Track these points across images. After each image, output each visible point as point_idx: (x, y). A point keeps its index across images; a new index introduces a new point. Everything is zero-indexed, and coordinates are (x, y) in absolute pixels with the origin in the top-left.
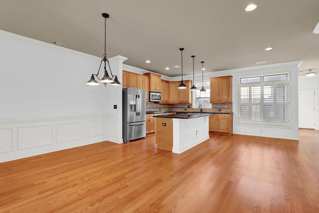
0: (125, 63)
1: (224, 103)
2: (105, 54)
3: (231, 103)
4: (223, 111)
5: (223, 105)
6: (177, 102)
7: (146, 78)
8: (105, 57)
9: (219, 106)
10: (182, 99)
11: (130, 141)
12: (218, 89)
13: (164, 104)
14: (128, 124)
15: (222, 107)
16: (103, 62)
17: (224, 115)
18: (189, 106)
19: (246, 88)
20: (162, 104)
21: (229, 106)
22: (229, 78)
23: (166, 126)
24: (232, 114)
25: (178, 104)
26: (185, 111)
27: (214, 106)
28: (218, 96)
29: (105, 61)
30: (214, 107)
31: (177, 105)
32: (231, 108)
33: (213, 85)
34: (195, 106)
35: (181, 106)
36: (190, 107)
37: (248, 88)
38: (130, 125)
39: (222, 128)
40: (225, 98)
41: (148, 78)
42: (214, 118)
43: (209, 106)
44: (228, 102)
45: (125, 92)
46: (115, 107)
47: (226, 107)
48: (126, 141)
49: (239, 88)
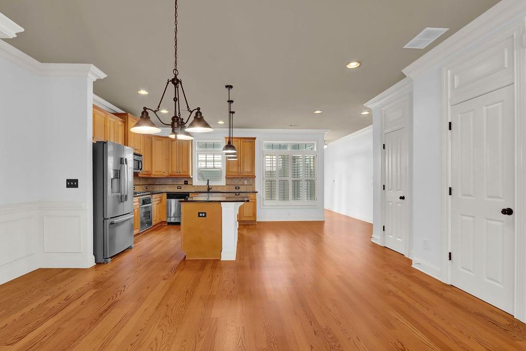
1: (246, 177)
2: (176, 70)
3: (254, 177)
4: (242, 189)
5: (242, 180)
6: (166, 174)
7: (119, 121)
8: (176, 75)
9: (236, 182)
10: (175, 170)
11: (111, 258)
14: (109, 222)
15: (241, 183)
16: (171, 85)
18: (187, 181)
20: (142, 178)
21: (251, 180)
23: (205, 216)
24: (254, 193)
25: (167, 178)
26: (178, 190)
27: (230, 181)
28: (238, 166)
29: (175, 84)
30: (228, 183)
31: (163, 180)
32: (253, 185)
34: (197, 181)
35: (170, 182)
36: (189, 183)
38: (112, 223)
40: (247, 169)
41: (123, 123)
43: (222, 182)
44: (251, 175)
45: (99, 151)
46: (72, 183)
47: (246, 182)
48: (101, 260)
49: (263, 156)
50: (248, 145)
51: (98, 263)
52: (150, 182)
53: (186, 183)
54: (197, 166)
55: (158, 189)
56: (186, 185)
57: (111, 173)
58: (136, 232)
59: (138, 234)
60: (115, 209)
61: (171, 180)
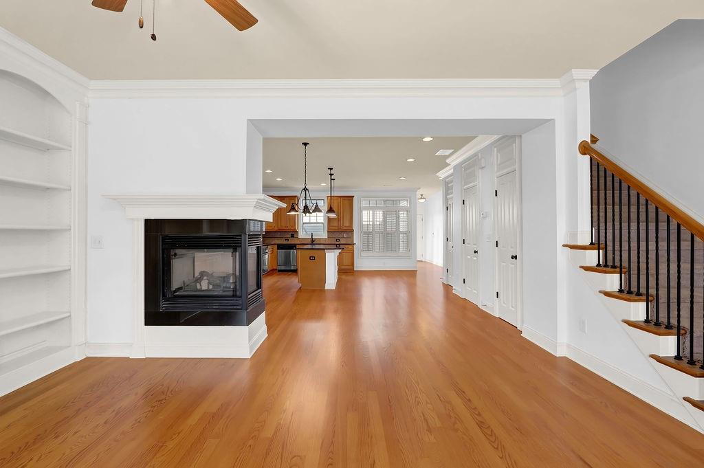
1: (345, 231)
3: (352, 231)
4: (341, 241)
5: (342, 234)
6: (276, 229)
9: (337, 235)
10: (283, 225)
19: (369, 212)
21: (350, 234)
22: (350, 198)
23: (314, 259)
24: (353, 244)
25: (276, 232)
26: (287, 242)
27: (331, 235)
32: (351, 237)
34: (302, 234)
36: (295, 236)
37: (371, 212)
40: (347, 224)
43: (325, 235)
44: (350, 229)
47: (345, 235)
49: (361, 212)
50: (347, 202)
53: (293, 236)
54: (303, 220)
56: (292, 238)
61: (279, 234)
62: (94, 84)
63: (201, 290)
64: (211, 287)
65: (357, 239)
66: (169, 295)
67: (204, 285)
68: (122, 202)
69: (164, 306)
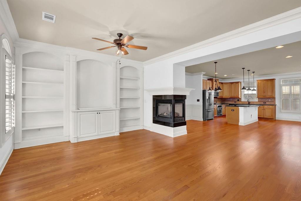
0: (204, 75)
1: (269, 98)
3: (274, 98)
4: (267, 103)
5: (268, 99)
6: (229, 97)
9: (264, 100)
10: (233, 95)
11: (207, 120)
12: (263, 88)
13: (220, 98)
14: (206, 110)
15: (267, 101)
17: (268, 106)
19: (287, 87)
20: (219, 99)
21: (273, 100)
22: (273, 80)
24: (275, 105)
26: (235, 103)
27: (260, 100)
28: (264, 93)
31: (228, 99)
33: (259, 85)
34: (243, 100)
35: (231, 100)
36: (240, 100)
37: (289, 87)
38: (207, 111)
39: (268, 114)
40: (269, 94)
41: (212, 82)
42: (261, 108)
43: (256, 100)
45: (204, 92)
46: (198, 100)
47: (270, 100)
48: (205, 120)
49: (281, 87)
50: (269, 82)
51: (204, 121)
52: (223, 100)
53: (238, 100)
54: (244, 93)
55: (226, 102)
56: (238, 101)
57: (207, 98)
58: (215, 116)
59: (216, 117)
60: (209, 107)
61: (232, 99)
62: (144, 63)
63: (164, 116)
64: (167, 115)
65: (278, 102)
66: (158, 116)
67: (165, 114)
68: (149, 91)
69: (157, 119)
